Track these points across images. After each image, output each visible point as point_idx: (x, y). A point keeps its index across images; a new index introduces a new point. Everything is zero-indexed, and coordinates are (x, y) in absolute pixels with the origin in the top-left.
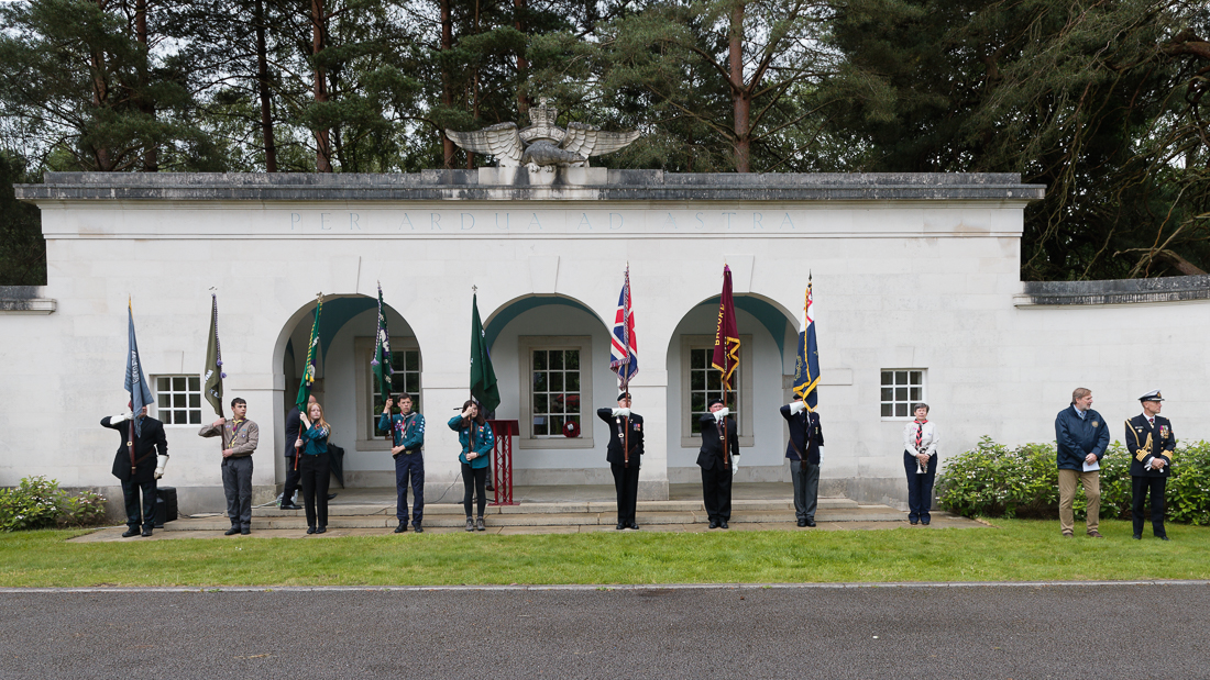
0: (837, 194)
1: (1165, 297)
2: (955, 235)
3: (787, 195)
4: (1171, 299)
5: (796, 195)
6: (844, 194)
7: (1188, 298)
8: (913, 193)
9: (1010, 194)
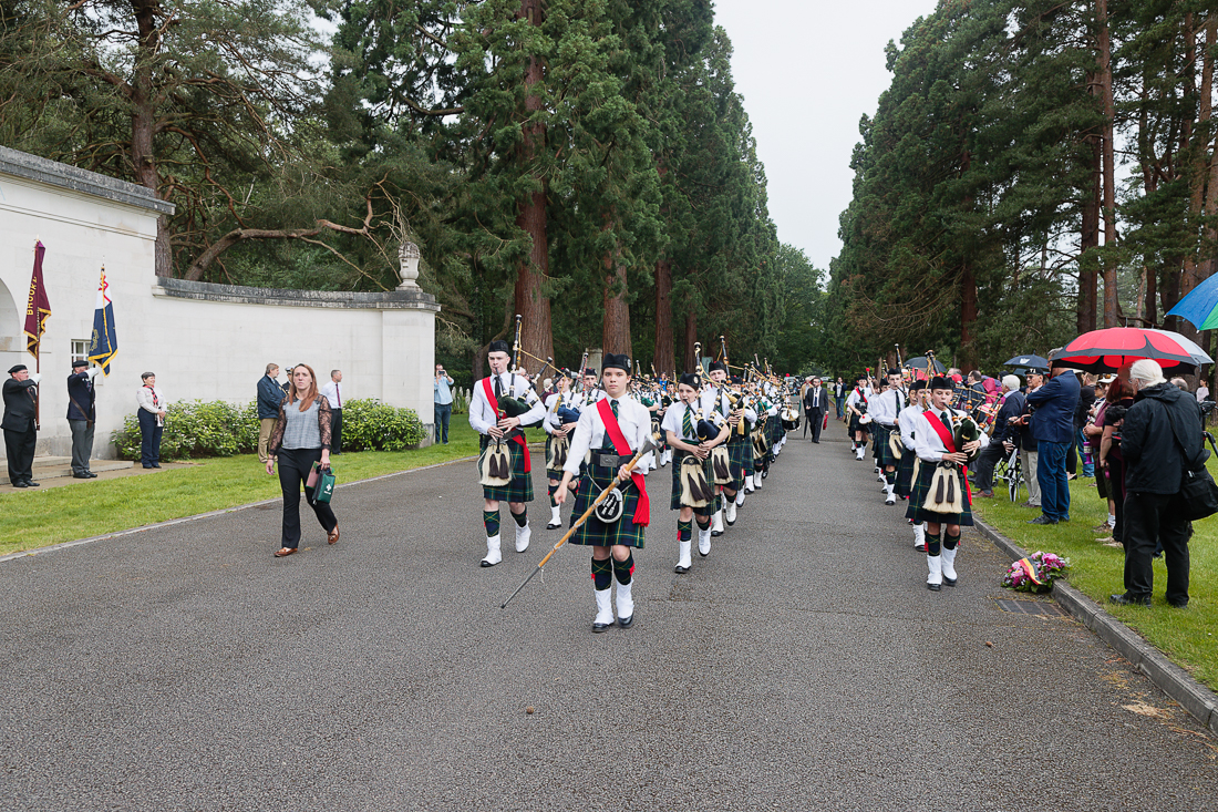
0: (46, 178)
1: (239, 300)
2: (118, 231)
3: (9, 169)
4: (243, 302)
5: (17, 171)
6: (52, 179)
7: (253, 302)
8: (99, 191)
9: (156, 206)
